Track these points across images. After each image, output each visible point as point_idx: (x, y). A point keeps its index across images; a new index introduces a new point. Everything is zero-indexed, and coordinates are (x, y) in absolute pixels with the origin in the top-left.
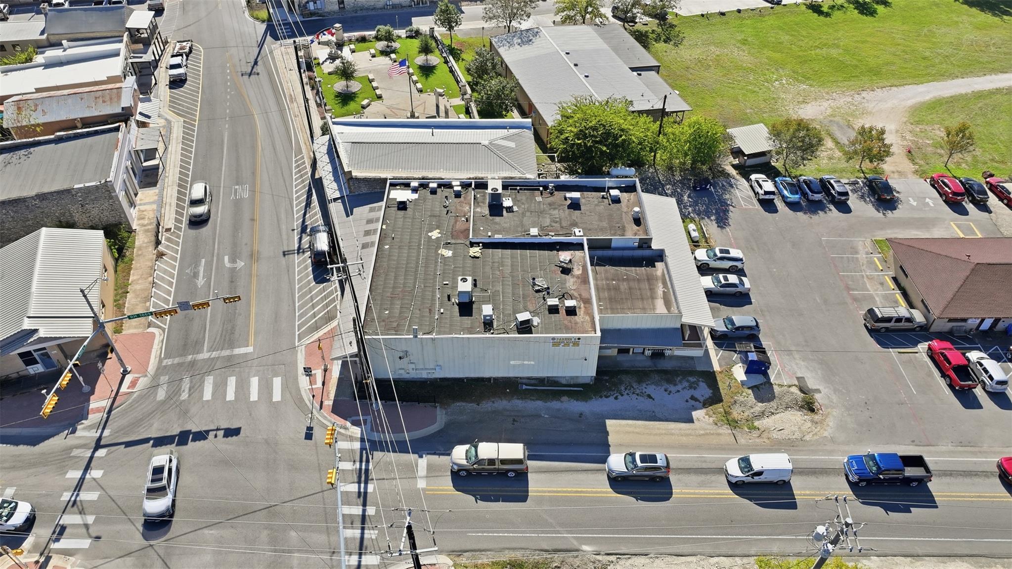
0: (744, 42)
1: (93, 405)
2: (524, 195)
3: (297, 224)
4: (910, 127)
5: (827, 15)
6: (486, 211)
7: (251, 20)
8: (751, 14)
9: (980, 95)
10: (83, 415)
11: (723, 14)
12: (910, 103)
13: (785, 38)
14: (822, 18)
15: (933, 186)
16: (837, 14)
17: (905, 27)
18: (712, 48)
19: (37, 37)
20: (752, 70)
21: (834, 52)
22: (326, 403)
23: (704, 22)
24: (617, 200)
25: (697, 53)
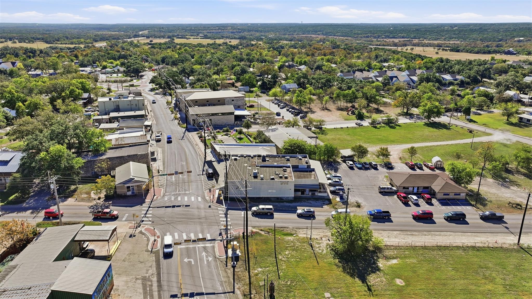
0: (349, 134)
1: (146, 200)
2: (272, 158)
3: (201, 169)
4: (402, 153)
5: (379, 128)
6: (261, 161)
7: (180, 128)
8: (352, 128)
9: (427, 147)
10: (144, 202)
11: (342, 128)
12: (403, 148)
13: (363, 134)
14: (377, 129)
15: (406, 165)
16: (382, 128)
17: (405, 131)
18: (338, 136)
19: (116, 127)
20: (350, 141)
21: (379, 137)
22: (214, 201)
23: (336, 130)
24: (300, 159)
25: (332, 137)
